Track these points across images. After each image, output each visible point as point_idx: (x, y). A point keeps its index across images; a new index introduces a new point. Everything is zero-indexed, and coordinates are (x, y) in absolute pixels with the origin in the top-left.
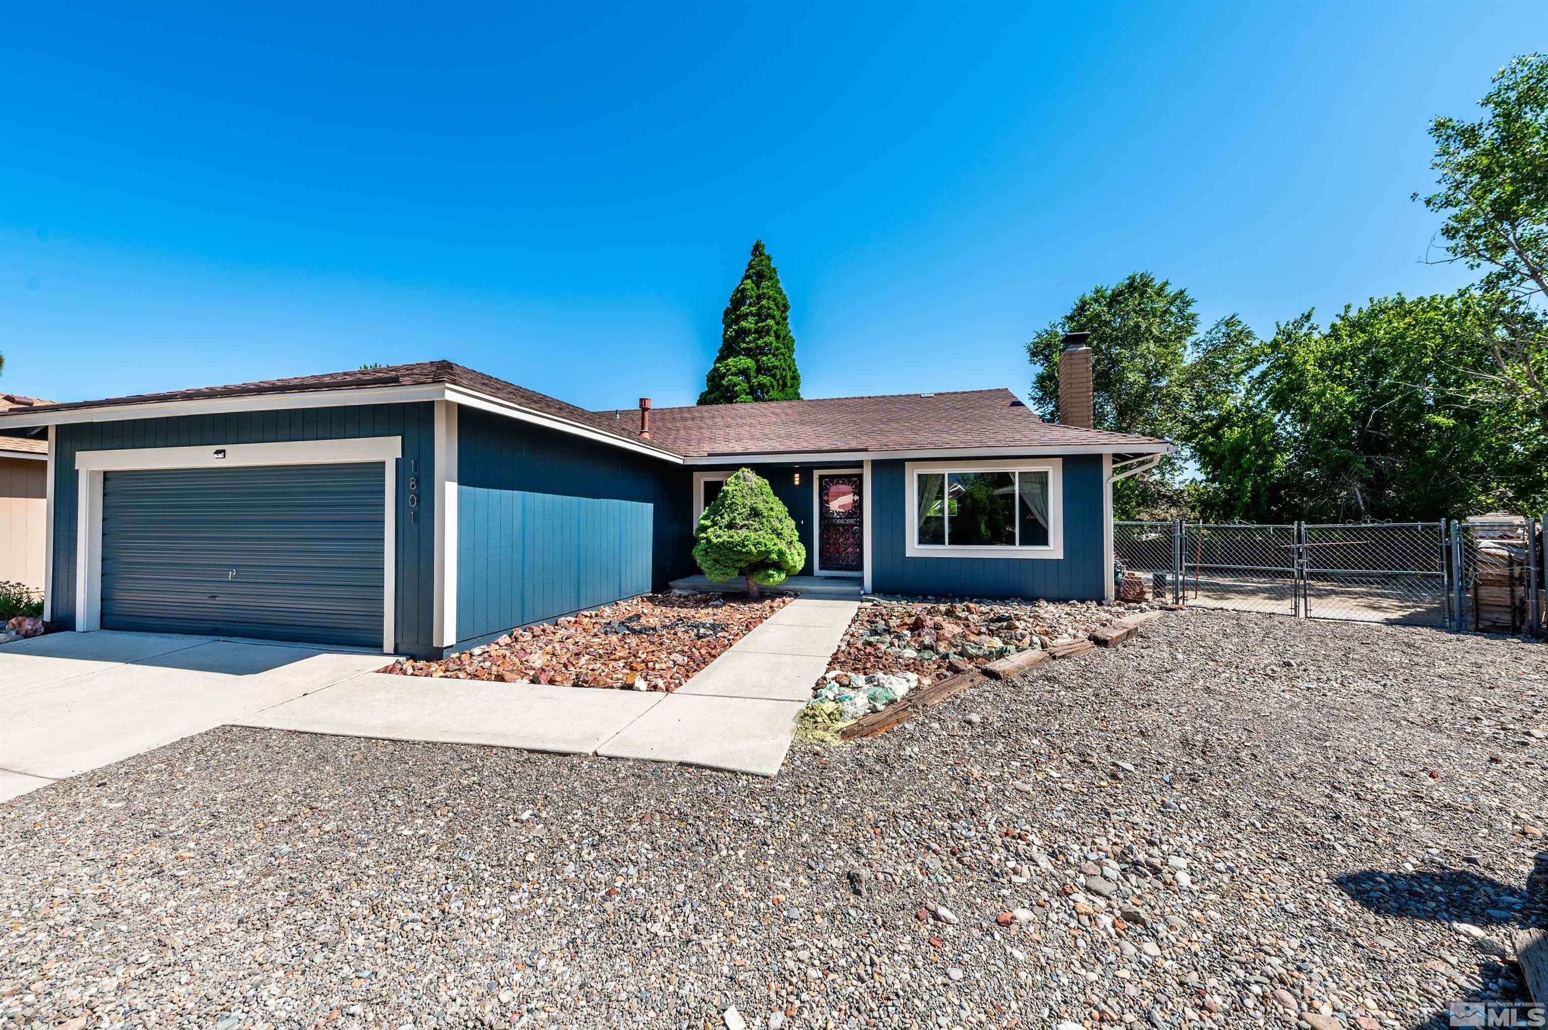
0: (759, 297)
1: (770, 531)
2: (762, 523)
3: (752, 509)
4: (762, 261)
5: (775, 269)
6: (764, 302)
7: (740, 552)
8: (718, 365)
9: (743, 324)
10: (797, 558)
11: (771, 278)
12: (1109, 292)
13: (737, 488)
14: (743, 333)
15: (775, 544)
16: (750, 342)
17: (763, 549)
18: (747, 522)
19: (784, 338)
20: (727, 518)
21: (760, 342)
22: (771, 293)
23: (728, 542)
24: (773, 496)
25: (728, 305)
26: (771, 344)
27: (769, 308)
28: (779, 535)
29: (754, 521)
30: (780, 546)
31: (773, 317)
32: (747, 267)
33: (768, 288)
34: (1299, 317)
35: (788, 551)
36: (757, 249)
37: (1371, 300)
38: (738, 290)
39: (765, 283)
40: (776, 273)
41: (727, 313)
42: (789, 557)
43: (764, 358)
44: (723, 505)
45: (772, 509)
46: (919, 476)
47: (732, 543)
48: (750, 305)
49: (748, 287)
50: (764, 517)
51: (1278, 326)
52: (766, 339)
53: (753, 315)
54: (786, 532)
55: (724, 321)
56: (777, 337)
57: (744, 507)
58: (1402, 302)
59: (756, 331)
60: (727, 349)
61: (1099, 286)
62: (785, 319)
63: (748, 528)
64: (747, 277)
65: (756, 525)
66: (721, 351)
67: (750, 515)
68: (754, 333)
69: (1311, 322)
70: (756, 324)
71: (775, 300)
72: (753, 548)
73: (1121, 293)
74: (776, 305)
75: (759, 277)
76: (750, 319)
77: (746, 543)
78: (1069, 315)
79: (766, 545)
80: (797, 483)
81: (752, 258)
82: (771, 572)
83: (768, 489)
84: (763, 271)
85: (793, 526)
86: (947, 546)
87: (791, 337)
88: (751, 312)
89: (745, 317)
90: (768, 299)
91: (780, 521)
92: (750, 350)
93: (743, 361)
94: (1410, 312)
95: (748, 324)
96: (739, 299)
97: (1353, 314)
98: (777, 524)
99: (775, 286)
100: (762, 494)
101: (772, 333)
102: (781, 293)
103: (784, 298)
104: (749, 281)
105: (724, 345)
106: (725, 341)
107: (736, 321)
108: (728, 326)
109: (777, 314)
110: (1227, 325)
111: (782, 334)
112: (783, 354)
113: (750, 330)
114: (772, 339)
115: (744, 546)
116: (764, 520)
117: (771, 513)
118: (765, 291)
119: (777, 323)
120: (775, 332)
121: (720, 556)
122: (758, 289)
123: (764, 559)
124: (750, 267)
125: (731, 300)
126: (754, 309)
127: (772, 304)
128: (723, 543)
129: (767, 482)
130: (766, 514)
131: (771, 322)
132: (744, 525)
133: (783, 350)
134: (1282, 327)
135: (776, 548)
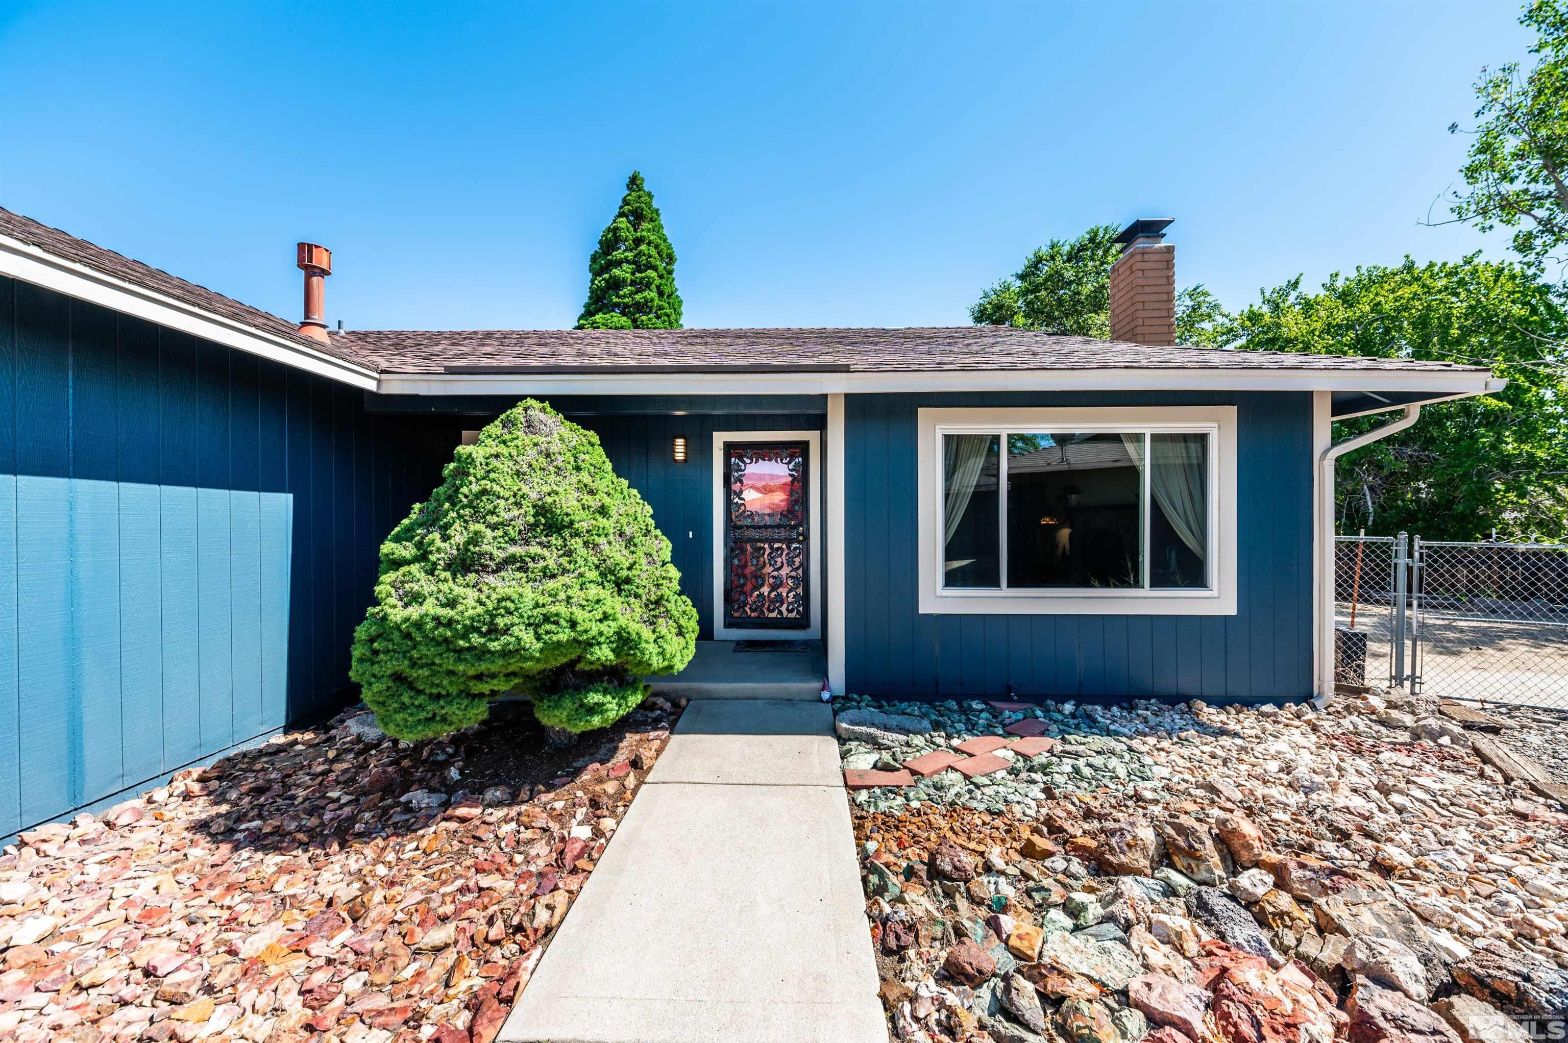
0: (638, 241)
1: (593, 575)
2: (569, 553)
3: (541, 510)
4: (640, 197)
5: (657, 210)
6: (643, 247)
7: (482, 653)
8: (582, 322)
9: (616, 272)
10: (674, 645)
11: (652, 220)
12: (1067, 248)
13: (502, 449)
14: (615, 285)
15: (605, 617)
16: (625, 296)
17: (564, 635)
18: (517, 550)
19: (669, 296)
20: (459, 536)
21: (638, 297)
22: (652, 238)
23: (436, 619)
24: (611, 476)
25: (597, 247)
26: (652, 300)
27: (650, 256)
28: (621, 585)
29: (547, 546)
30: (622, 621)
31: (655, 268)
32: (620, 203)
33: (649, 231)
34: (1284, 285)
35: (647, 633)
36: (634, 182)
37: (1358, 268)
38: (609, 230)
39: (645, 225)
40: (658, 215)
41: (594, 259)
42: (652, 648)
43: (644, 318)
44: (452, 499)
45: (603, 511)
46: (948, 439)
47: (450, 623)
48: (626, 250)
49: (623, 226)
50: (577, 534)
51: (1263, 293)
52: (646, 294)
53: (628, 262)
54: (643, 575)
55: (591, 270)
56: (661, 294)
57: (518, 505)
58: (1409, 267)
59: (633, 283)
60: (595, 303)
61: (1055, 240)
62: (670, 272)
63: (523, 569)
64: (621, 215)
65: (552, 560)
66: (587, 306)
67: (533, 527)
68: (631, 285)
69: (1298, 290)
70: (633, 274)
71: (656, 247)
72: (528, 638)
73: (1083, 248)
74: (659, 253)
75: (637, 217)
76: (625, 266)
77: (501, 622)
78: (1020, 272)
79: (573, 624)
80: (680, 456)
81: (627, 192)
82: (594, 698)
83: (599, 455)
84: (642, 209)
85: (667, 555)
86: (1005, 591)
87: (678, 297)
88: (626, 257)
89: (618, 263)
90: (649, 244)
91: (630, 542)
92: (626, 306)
93: (615, 319)
94: (1418, 279)
95: (623, 272)
96: (610, 242)
97: (1340, 284)
98: (618, 554)
99: (658, 229)
100: (578, 469)
101: (653, 287)
102: (665, 241)
103: (669, 247)
104: (624, 219)
105: (590, 298)
106: (592, 291)
107: (606, 268)
108: (596, 274)
109: (661, 266)
110: (1191, 296)
111: (667, 290)
112: (668, 316)
113: (624, 280)
114: (653, 294)
115: (493, 631)
116: (576, 544)
117: (602, 522)
118: (644, 233)
119: (661, 277)
120: (658, 287)
121: (414, 664)
122: (635, 230)
123: (573, 663)
124: (626, 202)
125: (600, 242)
126: (630, 255)
127: (653, 252)
128: (419, 625)
129: (596, 439)
130: (583, 526)
131: (651, 273)
132: (511, 560)
133: (668, 311)
134: (1267, 295)
135: (609, 628)
